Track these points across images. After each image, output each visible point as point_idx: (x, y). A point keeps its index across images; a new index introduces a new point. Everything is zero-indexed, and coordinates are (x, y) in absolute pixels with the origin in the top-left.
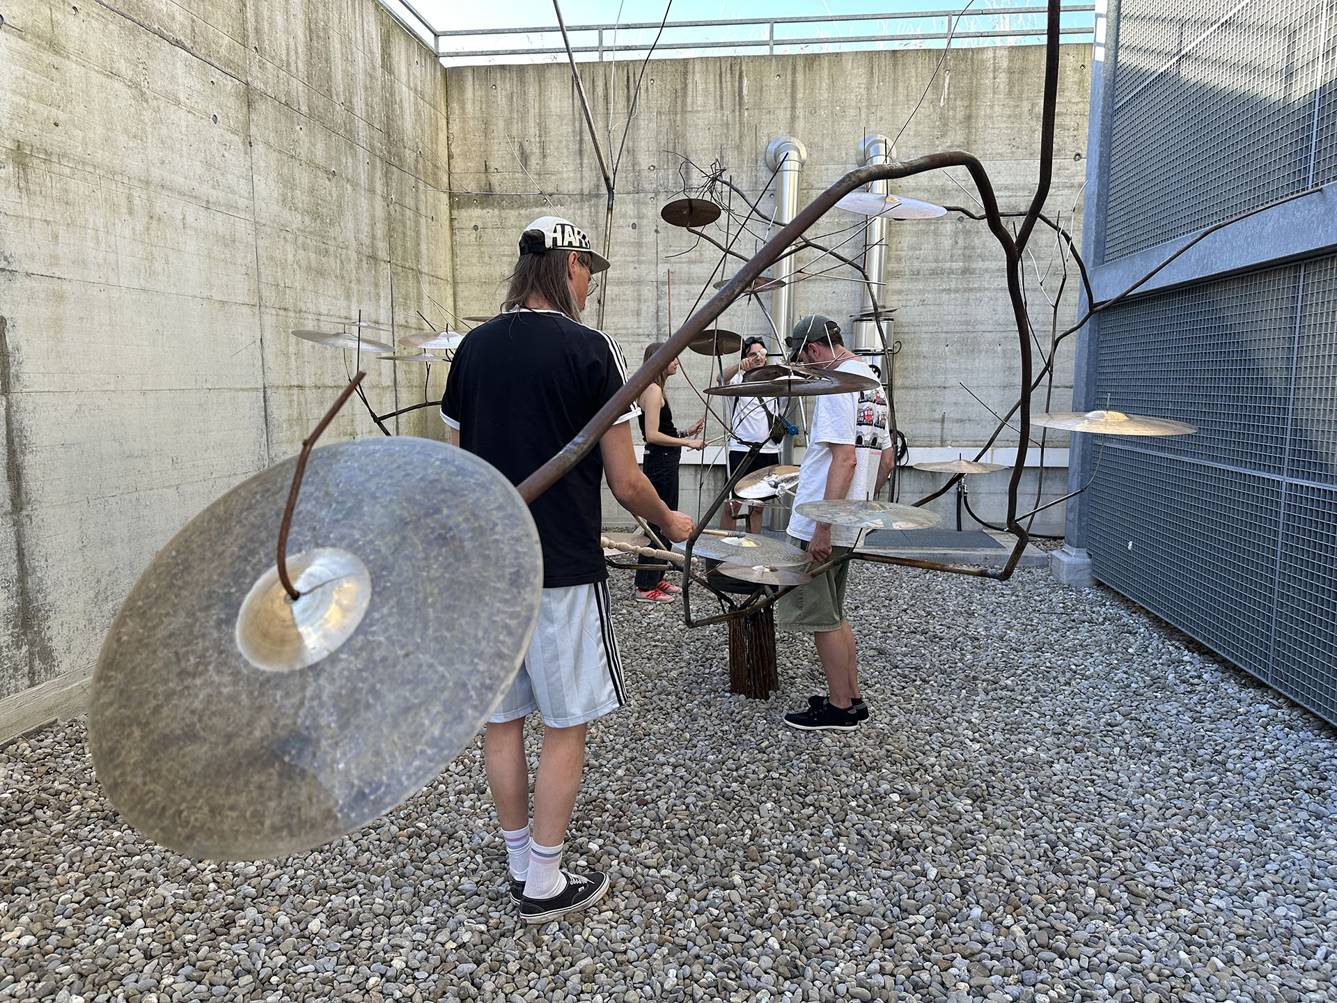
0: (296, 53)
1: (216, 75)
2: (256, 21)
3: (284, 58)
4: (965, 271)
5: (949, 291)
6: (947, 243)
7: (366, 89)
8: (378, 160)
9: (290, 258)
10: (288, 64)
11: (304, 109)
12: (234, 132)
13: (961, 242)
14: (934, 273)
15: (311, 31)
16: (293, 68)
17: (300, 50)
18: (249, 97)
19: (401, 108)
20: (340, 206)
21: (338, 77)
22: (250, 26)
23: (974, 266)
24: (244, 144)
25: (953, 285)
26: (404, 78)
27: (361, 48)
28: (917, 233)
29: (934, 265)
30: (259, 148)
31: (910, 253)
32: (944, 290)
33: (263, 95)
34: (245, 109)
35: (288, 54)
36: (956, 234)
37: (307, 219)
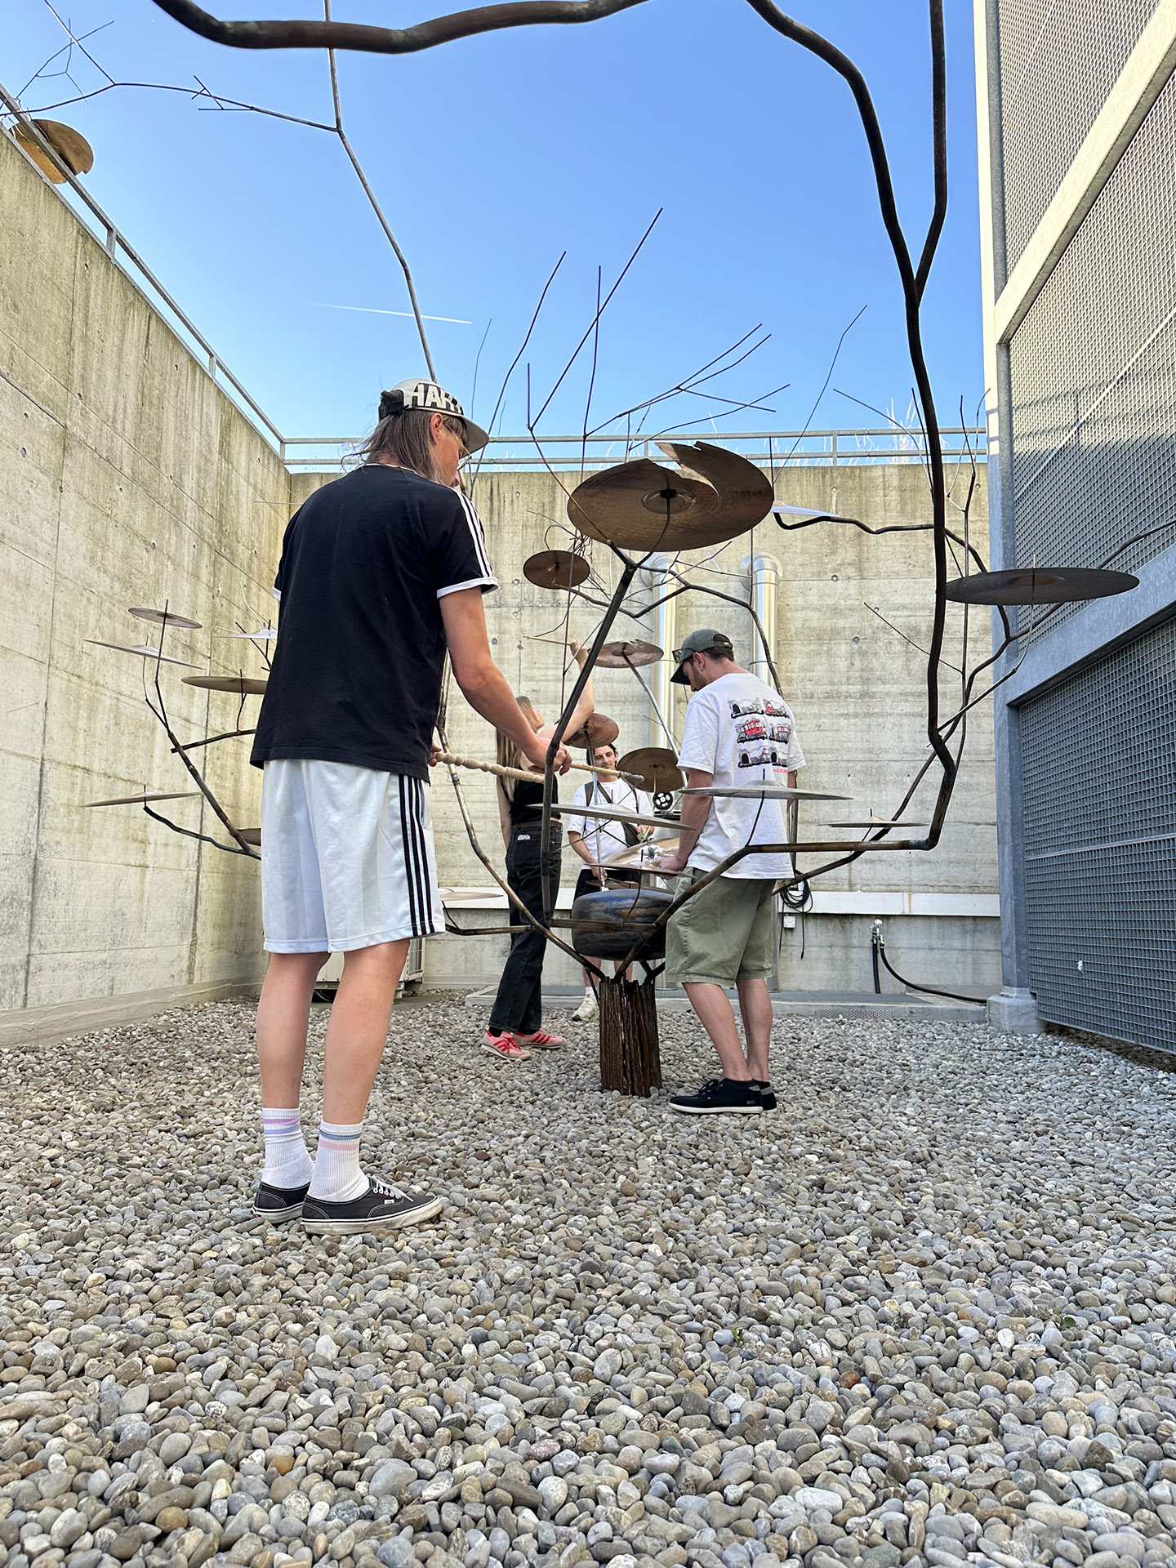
0: (125, 412)
1: (31, 409)
2: (84, 368)
3: (110, 413)
4: (864, 695)
5: (847, 716)
6: (842, 664)
7: (199, 470)
8: (206, 548)
9: (92, 621)
10: (114, 421)
11: (127, 470)
12: (44, 472)
13: (857, 664)
14: (829, 696)
15: (143, 397)
16: (119, 426)
17: (129, 411)
18: (65, 442)
19: (238, 500)
20: (157, 582)
21: (169, 449)
22: (77, 371)
23: (873, 689)
24: (53, 486)
25: (851, 710)
26: (243, 471)
27: (198, 427)
28: (809, 654)
29: (829, 688)
30: (70, 497)
31: (802, 675)
32: (842, 715)
33: (82, 443)
34: (60, 452)
35: (115, 411)
36: (852, 655)
37: (117, 586)
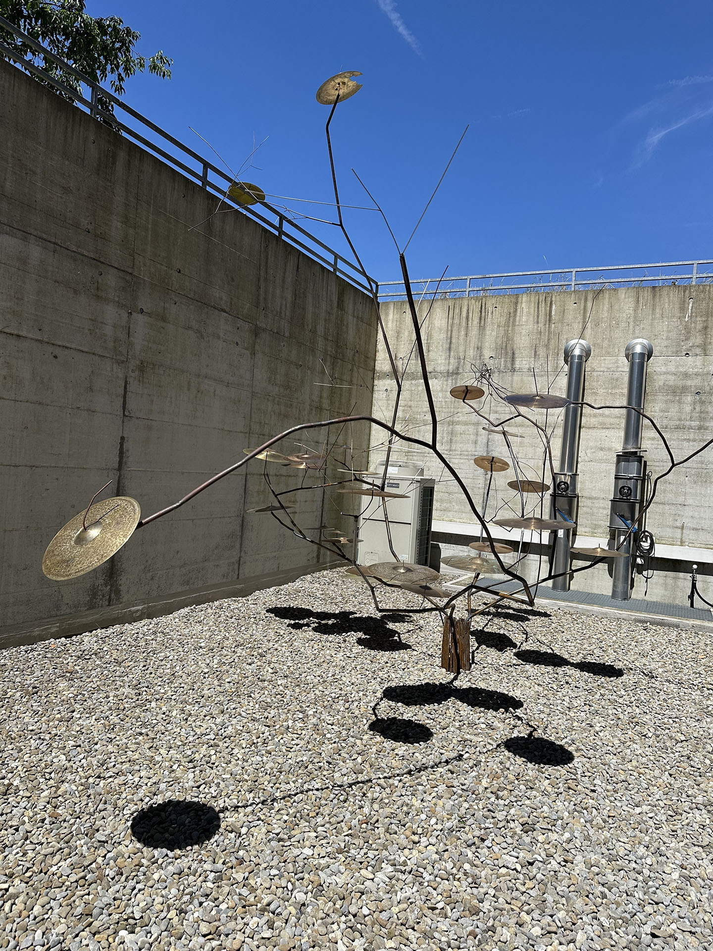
0: (286, 307)
1: (240, 323)
2: (266, 295)
3: (279, 310)
4: (700, 428)
6: (688, 408)
7: (326, 320)
8: (328, 357)
9: (270, 409)
10: (281, 312)
11: (287, 334)
12: (247, 349)
13: (698, 409)
14: (677, 428)
15: (295, 295)
16: (283, 315)
17: (288, 305)
18: (256, 332)
19: (347, 327)
20: (302, 382)
21: (309, 316)
22: (261, 298)
24: (251, 354)
26: (350, 312)
27: (325, 299)
28: (666, 401)
29: (678, 423)
30: (259, 356)
31: (661, 414)
32: (685, 439)
33: (264, 330)
34: (254, 337)
35: (281, 308)
36: (695, 403)
37: (282, 390)
